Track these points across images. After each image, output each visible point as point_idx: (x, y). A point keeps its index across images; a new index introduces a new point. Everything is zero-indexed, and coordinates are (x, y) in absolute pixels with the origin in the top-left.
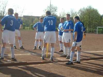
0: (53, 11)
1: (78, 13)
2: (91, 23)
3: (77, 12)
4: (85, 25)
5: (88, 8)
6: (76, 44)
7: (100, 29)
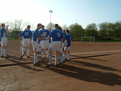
0: (52, 27)
1: (69, 28)
4: (74, 36)
6: (67, 49)
7: (84, 38)
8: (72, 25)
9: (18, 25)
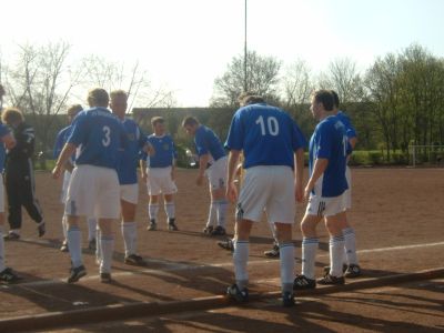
1: (367, 82)
2: (426, 120)
3: (363, 80)
4: (402, 131)
5: (406, 58)
6: (322, 208)
8: (390, 60)
9: (40, 78)
